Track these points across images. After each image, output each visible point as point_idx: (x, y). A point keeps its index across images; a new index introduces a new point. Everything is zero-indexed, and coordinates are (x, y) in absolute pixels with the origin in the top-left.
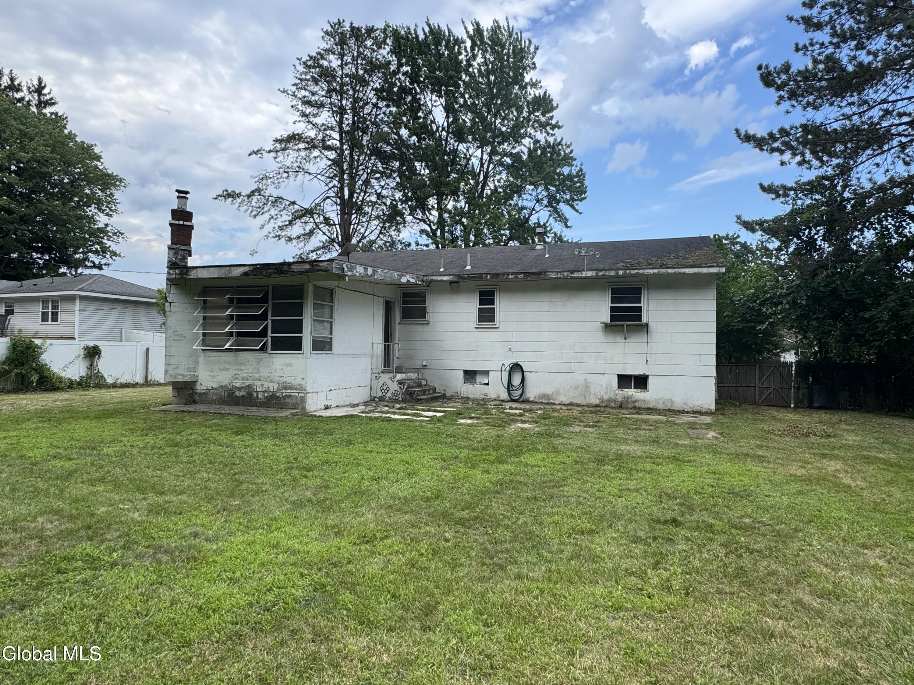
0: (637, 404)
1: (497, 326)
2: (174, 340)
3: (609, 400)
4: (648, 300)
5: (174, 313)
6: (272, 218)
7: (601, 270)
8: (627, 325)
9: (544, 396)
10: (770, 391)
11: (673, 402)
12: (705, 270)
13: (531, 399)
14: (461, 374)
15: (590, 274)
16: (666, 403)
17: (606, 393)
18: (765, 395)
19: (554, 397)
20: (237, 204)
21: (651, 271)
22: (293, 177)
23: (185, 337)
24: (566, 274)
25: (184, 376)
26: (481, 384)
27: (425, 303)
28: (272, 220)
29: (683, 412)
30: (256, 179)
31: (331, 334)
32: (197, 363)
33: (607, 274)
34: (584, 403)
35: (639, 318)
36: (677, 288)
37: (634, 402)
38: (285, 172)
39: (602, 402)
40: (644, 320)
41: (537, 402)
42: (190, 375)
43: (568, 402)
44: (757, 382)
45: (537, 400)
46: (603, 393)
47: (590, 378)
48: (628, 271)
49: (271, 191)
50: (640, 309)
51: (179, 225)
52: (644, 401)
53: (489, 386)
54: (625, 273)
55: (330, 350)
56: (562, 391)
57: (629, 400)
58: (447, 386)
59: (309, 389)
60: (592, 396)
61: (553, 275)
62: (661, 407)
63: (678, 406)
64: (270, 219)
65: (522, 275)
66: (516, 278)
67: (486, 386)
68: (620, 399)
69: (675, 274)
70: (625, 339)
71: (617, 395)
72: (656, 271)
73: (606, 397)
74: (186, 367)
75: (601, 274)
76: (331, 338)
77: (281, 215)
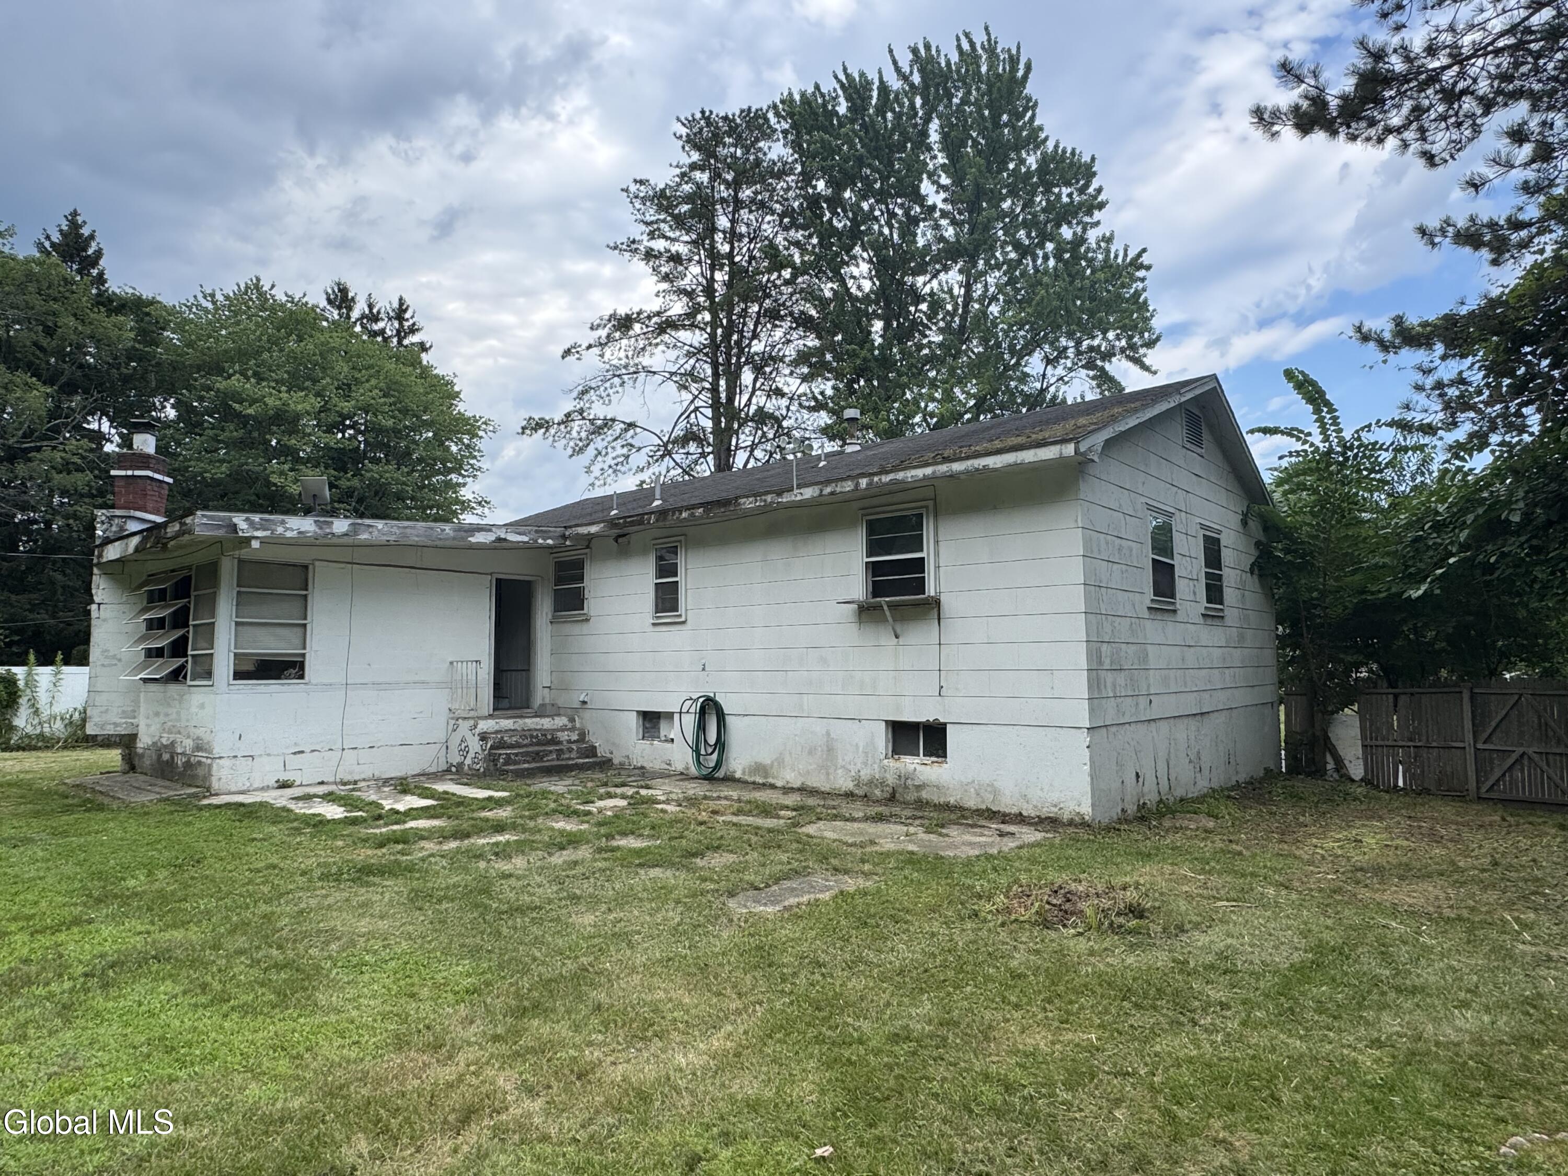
0: (924, 795)
1: (683, 619)
2: (103, 665)
3: (871, 783)
4: (937, 542)
5: (104, 620)
6: (600, 453)
7: (828, 482)
8: (890, 605)
9: (759, 768)
10: (1510, 761)
11: (996, 792)
12: (1028, 456)
13: (738, 775)
14: (632, 722)
15: (808, 493)
16: (982, 793)
17: (866, 764)
18: (1497, 773)
19: (774, 771)
20: (551, 439)
21: (920, 473)
22: (631, 382)
23: (120, 660)
24: (769, 498)
25: (116, 725)
26: (666, 741)
27: (581, 579)
28: (599, 458)
29: (1020, 819)
30: (575, 394)
31: (304, 648)
32: (136, 702)
33: (838, 490)
34: (825, 787)
35: (920, 586)
36: (995, 508)
37: (919, 788)
38: (614, 376)
39: (857, 785)
40: (931, 590)
41: (746, 782)
42: (126, 723)
43: (797, 784)
44: (1469, 737)
45: (747, 778)
46: (859, 766)
47: (839, 729)
48: (876, 479)
49: (599, 410)
50: (919, 564)
51: (127, 476)
52: (938, 787)
53: (675, 745)
54: (870, 484)
55: (302, 677)
56: (787, 759)
57: (909, 782)
58: (614, 744)
59: (217, 751)
60: (840, 771)
61: (748, 503)
62: (971, 803)
63: (1008, 803)
64: (596, 456)
65: (701, 510)
66: (692, 515)
67: (669, 745)
68: (891, 780)
69: (967, 472)
70: (897, 637)
71: (884, 769)
72: (928, 471)
73: (865, 774)
74: (120, 710)
75: (828, 490)
76: (303, 655)
77: (613, 448)
